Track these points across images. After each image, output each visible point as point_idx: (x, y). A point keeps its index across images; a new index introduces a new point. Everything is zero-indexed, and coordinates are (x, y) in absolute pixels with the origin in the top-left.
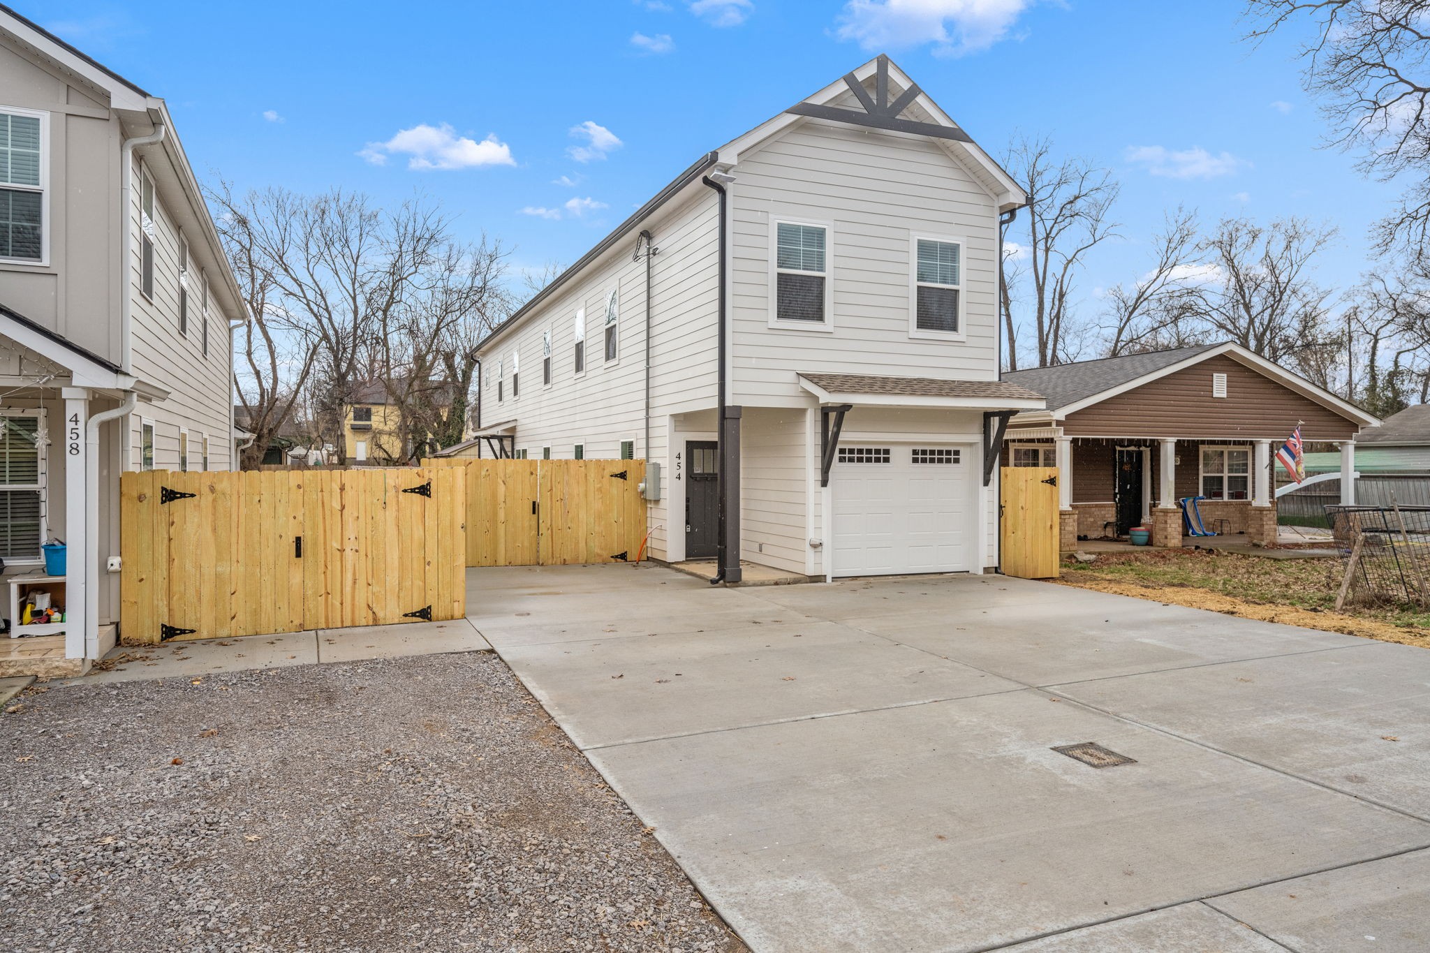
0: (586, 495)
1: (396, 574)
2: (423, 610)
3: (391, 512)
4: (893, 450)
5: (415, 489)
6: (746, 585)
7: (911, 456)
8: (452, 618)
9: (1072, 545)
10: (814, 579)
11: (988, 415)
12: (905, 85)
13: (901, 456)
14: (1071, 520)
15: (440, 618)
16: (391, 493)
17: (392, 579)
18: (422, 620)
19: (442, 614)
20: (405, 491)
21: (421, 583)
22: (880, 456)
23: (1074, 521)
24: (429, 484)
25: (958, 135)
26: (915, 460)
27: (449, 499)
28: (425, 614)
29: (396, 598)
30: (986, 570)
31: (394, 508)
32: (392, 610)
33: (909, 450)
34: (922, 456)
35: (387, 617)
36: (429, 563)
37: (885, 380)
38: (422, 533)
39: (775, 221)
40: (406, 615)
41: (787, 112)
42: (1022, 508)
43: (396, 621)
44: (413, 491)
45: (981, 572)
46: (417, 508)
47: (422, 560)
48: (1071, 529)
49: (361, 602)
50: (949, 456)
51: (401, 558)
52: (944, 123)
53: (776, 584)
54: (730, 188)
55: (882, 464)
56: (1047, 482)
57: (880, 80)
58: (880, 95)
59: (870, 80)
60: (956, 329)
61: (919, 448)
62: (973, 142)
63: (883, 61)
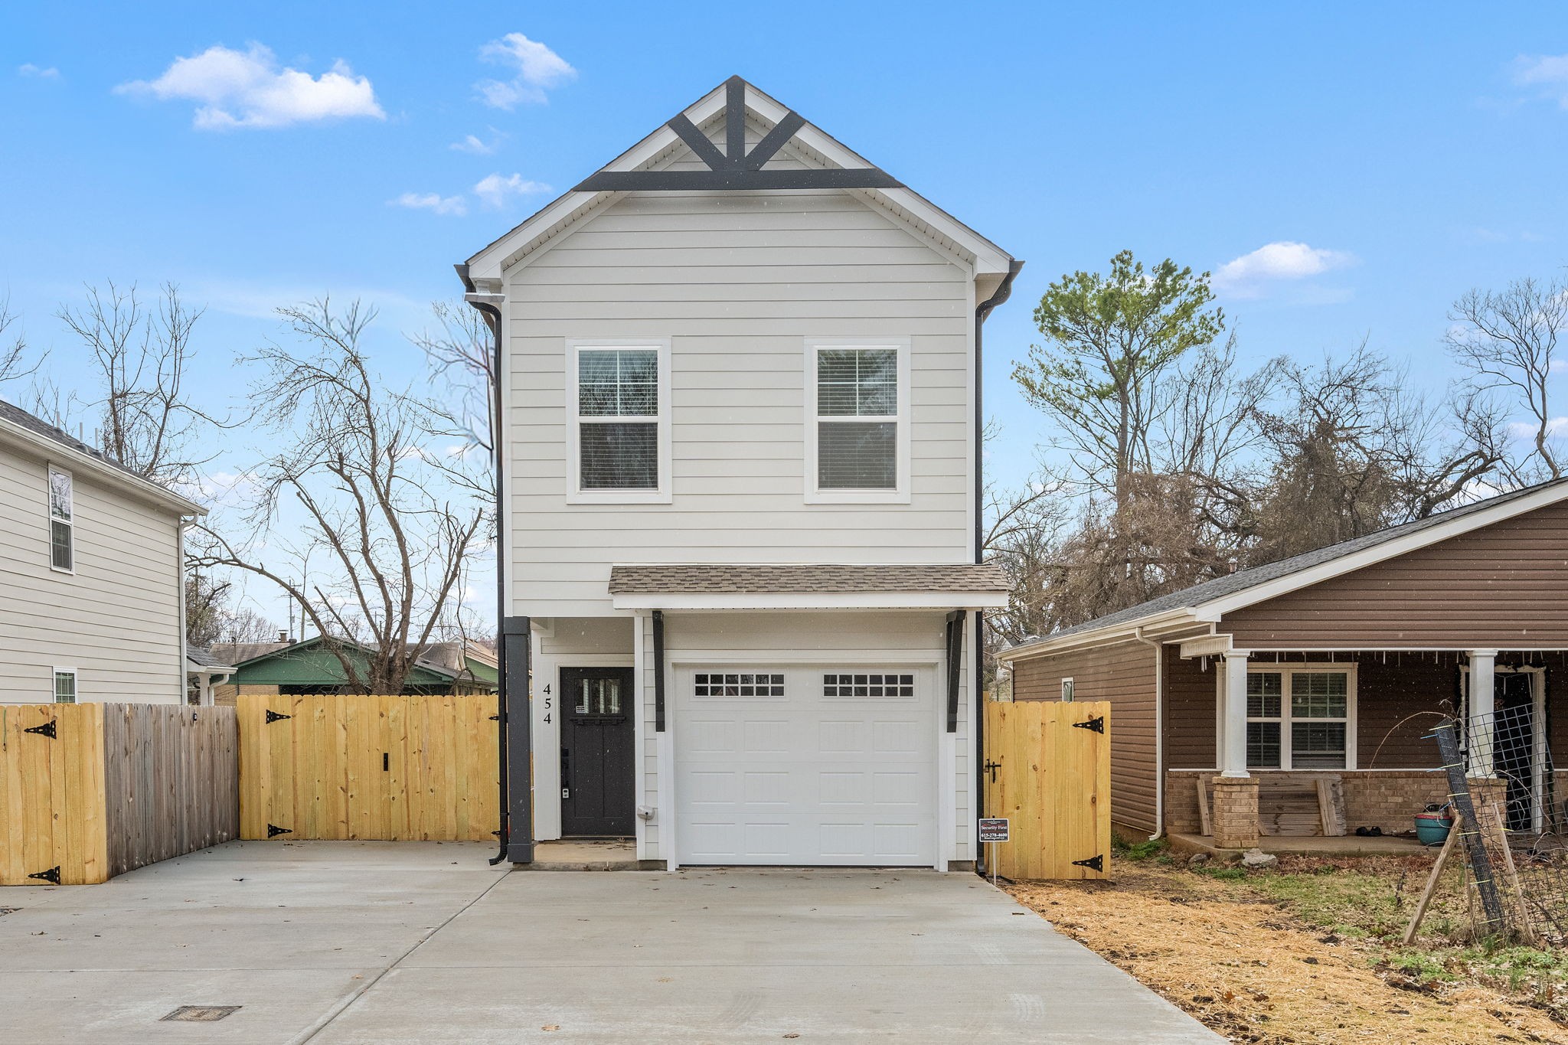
0: (455, 745)
1: (20, 827)
2: (51, 871)
3: (13, 755)
4: (790, 677)
5: (39, 728)
7: (822, 685)
8: (84, 883)
9: (1246, 838)
10: (647, 865)
11: (955, 621)
12: (776, 117)
13: (803, 687)
14: (1245, 795)
15: (70, 882)
16: (12, 733)
17: (16, 833)
18: (50, 883)
19: (71, 877)
20: (27, 731)
21: (47, 840)
22: (770, 685)
23: (1251, 796)
24: (53, 723)
25: (875, 178)
26: (829, 692)
27: (77, 740)
28: (52, 876)
29: (21, 856)
30: (955, 865)
31: (16, 751)
33: (818, 675)
34: (837, 685)
35: (11, 878)
36: (56, 816)
38: (48, 782)
39: (573, 348)
40: (32, 876)
41: (577, 189)
42: (1035, 768)
43: (21, 882)
44: (36, 730)
45: (943, 868)
46: (41, 752)
47: (49, 813)
48: (1245, 810)
50: (900, 685)
51: (25, 809)
52: (847, 163)
53: (587, 869)
55: (770, 699)
56: (1084, 725)
57: (736, 116)
58: (736, 141)
59: (715, 120)
60: (891, 484)
61: (838, 673)
62: (900, 186)
63: (736, 88)
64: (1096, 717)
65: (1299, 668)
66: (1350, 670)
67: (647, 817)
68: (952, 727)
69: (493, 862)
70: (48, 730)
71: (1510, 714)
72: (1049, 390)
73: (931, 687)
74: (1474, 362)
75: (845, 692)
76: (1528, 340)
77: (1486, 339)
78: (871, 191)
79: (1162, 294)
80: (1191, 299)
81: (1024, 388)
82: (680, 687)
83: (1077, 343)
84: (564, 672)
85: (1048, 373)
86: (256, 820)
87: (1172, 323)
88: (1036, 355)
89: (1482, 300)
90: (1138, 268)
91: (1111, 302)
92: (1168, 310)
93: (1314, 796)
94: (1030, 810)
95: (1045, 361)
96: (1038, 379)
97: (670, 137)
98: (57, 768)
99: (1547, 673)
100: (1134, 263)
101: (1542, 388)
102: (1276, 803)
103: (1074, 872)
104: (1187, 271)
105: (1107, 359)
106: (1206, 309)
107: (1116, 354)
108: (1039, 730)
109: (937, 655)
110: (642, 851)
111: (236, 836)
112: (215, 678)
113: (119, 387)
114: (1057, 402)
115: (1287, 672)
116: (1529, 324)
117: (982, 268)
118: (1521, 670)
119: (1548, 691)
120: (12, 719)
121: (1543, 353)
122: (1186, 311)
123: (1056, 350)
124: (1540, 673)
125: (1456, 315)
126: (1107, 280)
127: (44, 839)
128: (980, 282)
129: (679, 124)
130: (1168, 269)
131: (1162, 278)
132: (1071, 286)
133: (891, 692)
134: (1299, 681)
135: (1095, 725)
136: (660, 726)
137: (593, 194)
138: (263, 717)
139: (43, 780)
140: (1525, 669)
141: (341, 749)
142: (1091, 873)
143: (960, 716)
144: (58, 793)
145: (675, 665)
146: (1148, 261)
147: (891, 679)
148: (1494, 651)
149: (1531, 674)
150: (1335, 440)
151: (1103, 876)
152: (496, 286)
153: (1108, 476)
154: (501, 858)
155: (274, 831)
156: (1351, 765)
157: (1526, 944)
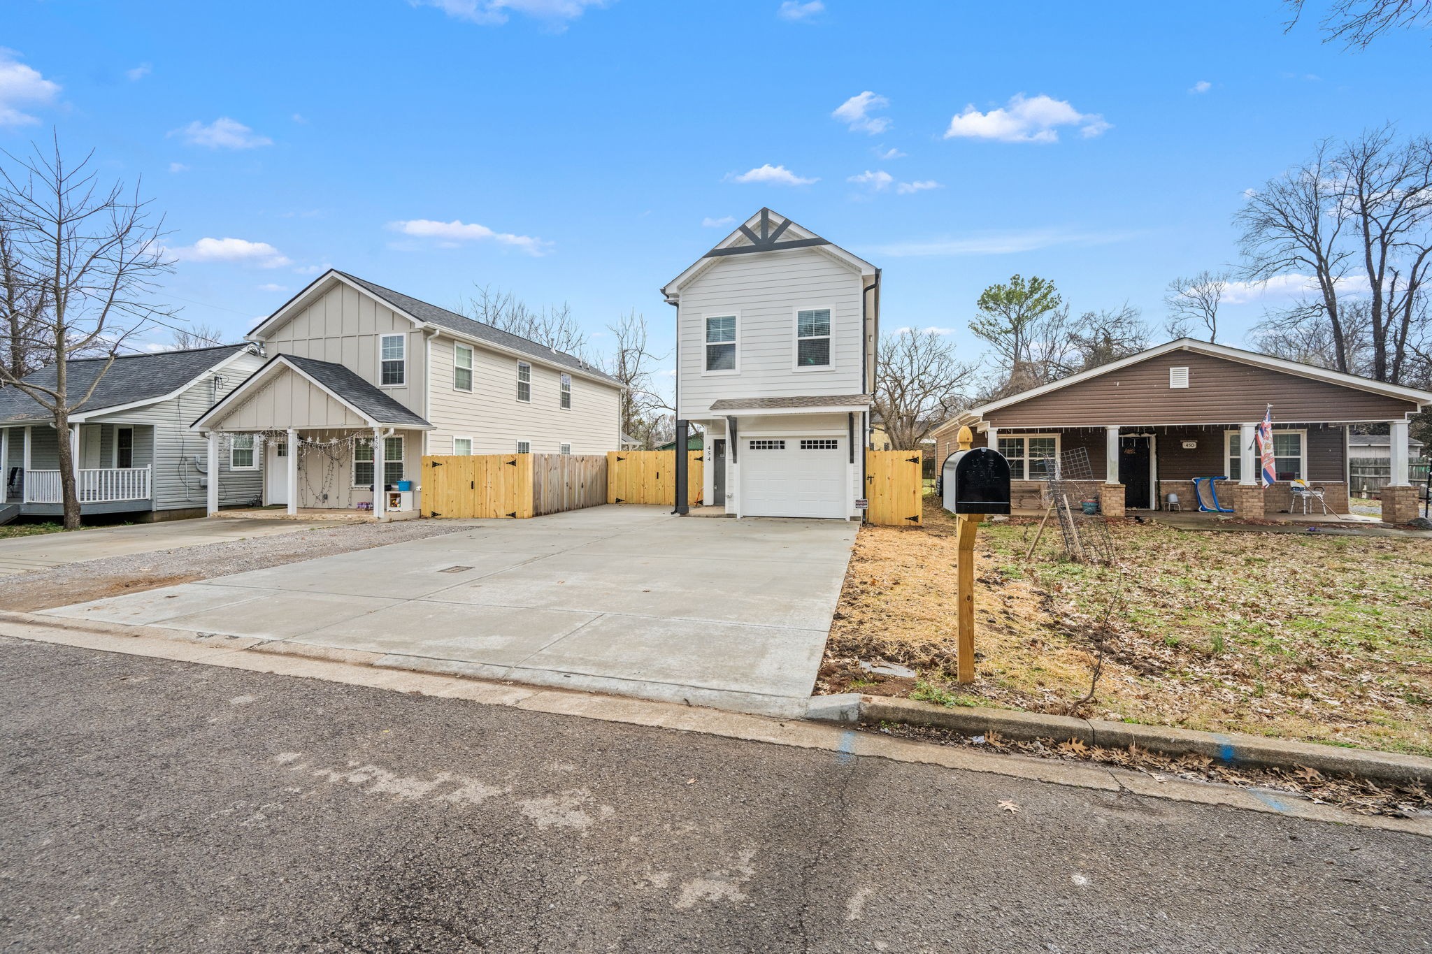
1: (504, 497)
2: (513, 513)
3: (502, 472)
4: (787, 441)
6: (689, 516)
7: (800, 445)
8: (524, 518)
10: (729, 516)
11: (853, 417)
12: (780, 221)
13: (793, 445)
16: (502, 464)
17: (502, 499)
18: (512, 518)
19: (520, 516)
20: (507, 463)
22: (782, 445)
24: (516, 460)
25: (820, 241)
26: (803, 447)
27: (524, 467)
28: (513, 515)
29: (503, 508)
30: (853, 519)
31: (503, 470)
32: (502, 513)
33: (799, 441)
34: (806, 445)
35: (500, 515)
36: (515, 494)
37: (783, 399)
38: (513, 481)
39: (704, 317)
40: (507, 515)
41: (705, 257)
42: (889, 478)
43: (503, 517)
44: (510, 463)
45: (848, 519)
46: (511, 471)
49: (492, 509)
50: (831, 444)
51: (505, 491)
52: (808, 236)
53: (707, 517)
54: (680, 303)
55: (778, 450)
56: (910, 460)
57: (765, 222)
58: (764, 232)
59: (757, 226)
60: (828, 363)
61: (806, 440)
62: (830, 243)
63: (765, 212)
64: (916, 457)
65: (1032, 436)
66: (1057, 438)
67: (729, 497)
68: (852, 461)
69: (672, 513)
70: (513, 463)
71: (1067, 454)
72: (985, 331)
73: (844, 444)
74: (1179, 308)
75: (809, 447)
76: (1206, 297)
77: (1186, 299)
78: (819, 246)
79: (1034, 290)
80: (1046, 291)
81: (974, 331)
82: (743, 446)
83: (997, 313)
84: (715, 441)
85: (984, 325)
86: (612, 497)
87: (1038, 301)
88: (979, 318)
89: (1182, 282)
90: (1022, 281)
91: (1010, 296)
92: (1036, 296)
93: (1037, 491)
94: (886, 496)
95: (983, 320)
96: (980, 327)
97: (740, 233)
98: (516, 477)
99: (1156, 437)
100: (1021, 279)
101: (1213, 317)
102: (1019, 495)
103: (906, 523)
104: (1043, 280)
105: (1010, 319)
106: (1053, 294)
107: (1014, 316)
108: (891, 462)
109: (846, 432)
110: (727, 511)
111: (606, 503)
112: (634, 446)
113: (625, 348)
114: (989, 336)
115: (1026, 438)
116: (1207, 290)
117: (864, 273)
118: (1143, 436)
119: (1157, 445)
120: (502, 459)
121: (1214, 302)
122: (1045, 296)
123: (986, 315)
124: (1153, 437)
125: (1170, 289)
126: (1009, 286)
127: (511, 502)
128: (864, 279)
129: (743, 228)
130: (1035, 280)
131: (1033, 284)
132: (993, 291)
133: (828, 447)
134: (1033, 442)
135: (915, 460)
136: (735, 461)
137: (709, 259)
138: (616, 459)
139: (511, 481)
140: (1146, 435)
141: (642, 471)
142: (913, 523)
143: (855, 457)
144: (516, 486)
145: (742, 438)
146: (1027, 278)
147: (828, 442)
148: (1118, 427)
149: (1149, 438)
150: (1112, 345)
151: (918, 524)
152: (676, 296)
153: (1010, 363)
154: (676, 511)
155: (618, 501)
156: (1058, 477)
157: (1079, 563)
